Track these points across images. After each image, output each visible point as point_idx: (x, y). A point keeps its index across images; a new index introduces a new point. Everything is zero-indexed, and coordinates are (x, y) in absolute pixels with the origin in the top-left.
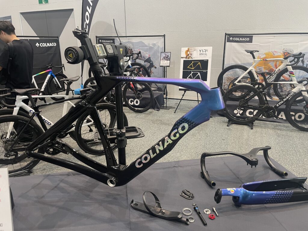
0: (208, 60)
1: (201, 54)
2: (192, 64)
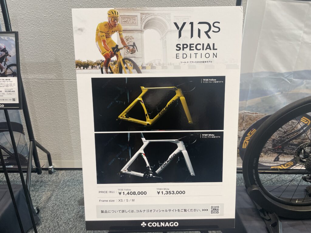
0: (223, 78)
1: (185, 46)
2: (139, 98)
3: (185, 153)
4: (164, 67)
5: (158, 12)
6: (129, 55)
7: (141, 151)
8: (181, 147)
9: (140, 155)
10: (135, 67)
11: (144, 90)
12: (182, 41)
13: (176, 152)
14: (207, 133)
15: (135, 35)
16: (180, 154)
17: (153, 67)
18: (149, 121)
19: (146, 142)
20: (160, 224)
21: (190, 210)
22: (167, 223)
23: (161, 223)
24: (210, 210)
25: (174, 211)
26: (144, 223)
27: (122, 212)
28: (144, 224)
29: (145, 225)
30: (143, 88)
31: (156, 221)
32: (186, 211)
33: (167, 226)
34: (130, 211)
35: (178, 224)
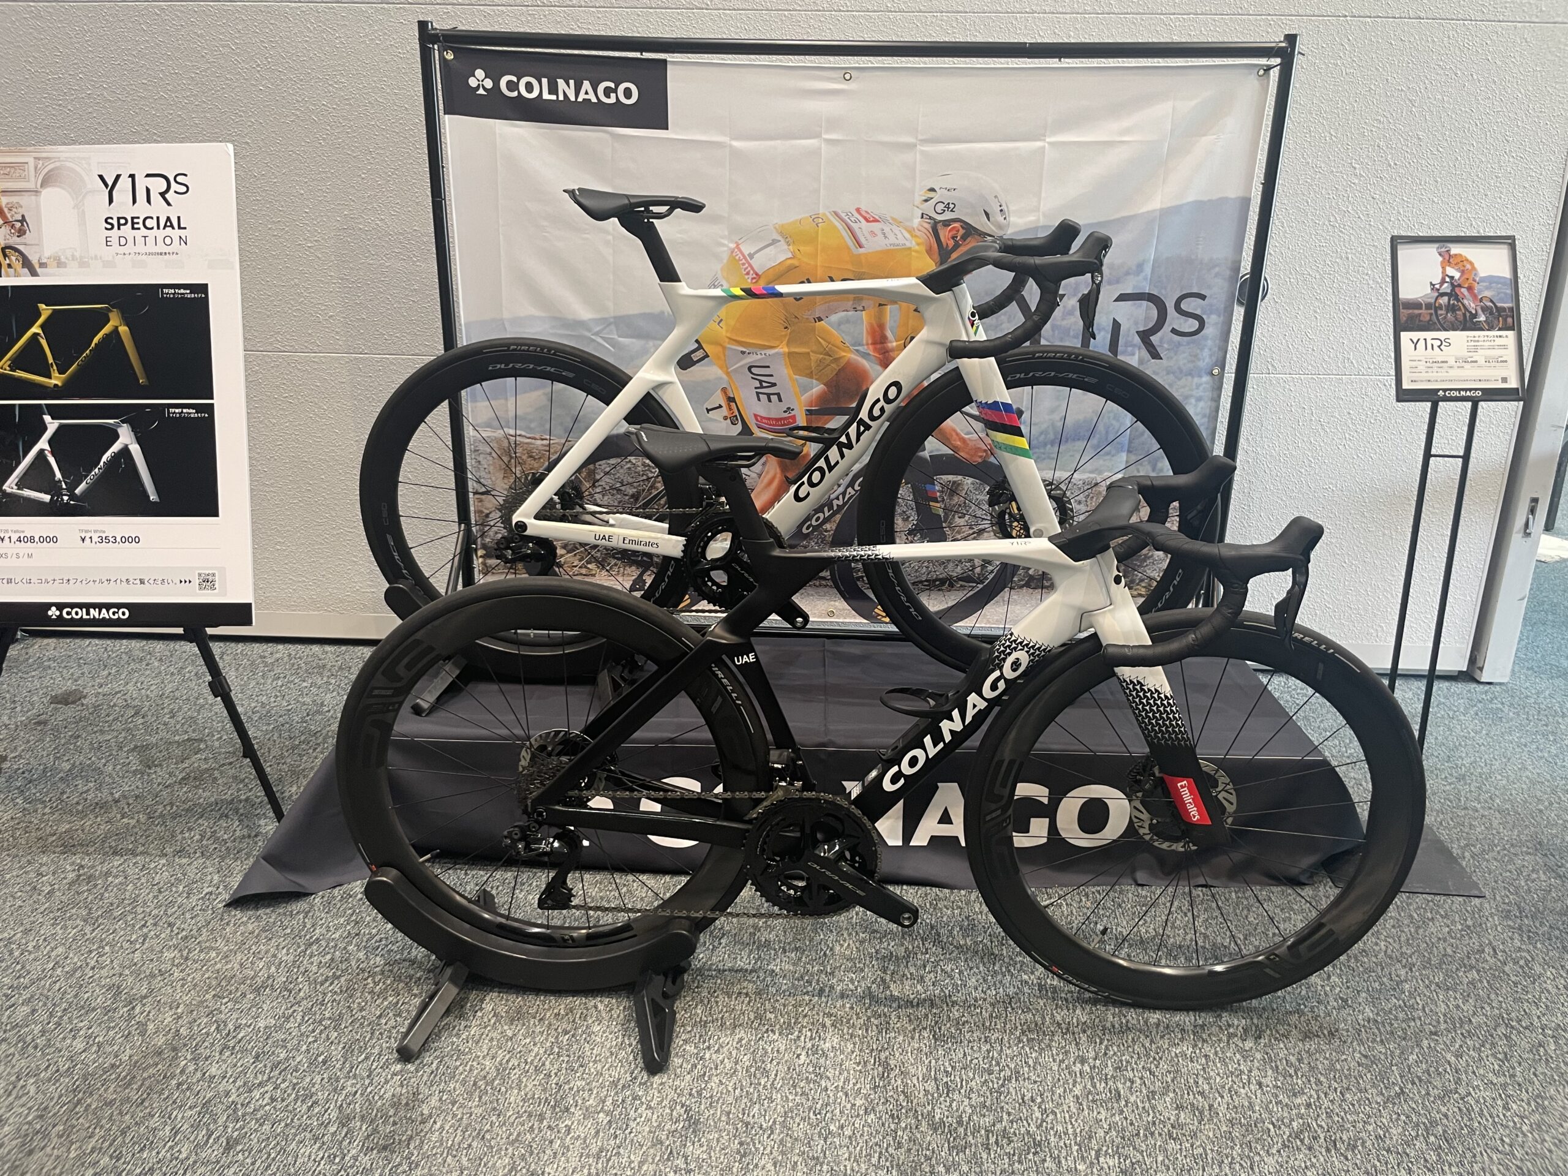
0: (203, 288)
1: (121, 222)
2: (35, 329)
3: (135, 449)
4: (83, 264)
5: (65, 154)
6: (14, 241)
7: (43, 444)
8: (126, 437)
9: (42, 451)
10: (27, 263)
11: (45, 310)
12: (115, 212)
13: (116, 448)
14: (180, 406)
15: (25, 200)
16: (125, 451)
17: (60, 264)
18: (56, 379)
19: (52, 425)
20: (88, 613)
21: (151, 581)
22: (104, 611)
23: (92, 610)
24: (196, 581)
25: (118, 581)
26: (54, 609)
27: (8, 583)
28: (53, 612)
29: (58, 613)
30: (42, 306)
31: (80, 606)
32: (144, 583)
33: (104, 618)
34: (24, 581)
35: (127, 614)
